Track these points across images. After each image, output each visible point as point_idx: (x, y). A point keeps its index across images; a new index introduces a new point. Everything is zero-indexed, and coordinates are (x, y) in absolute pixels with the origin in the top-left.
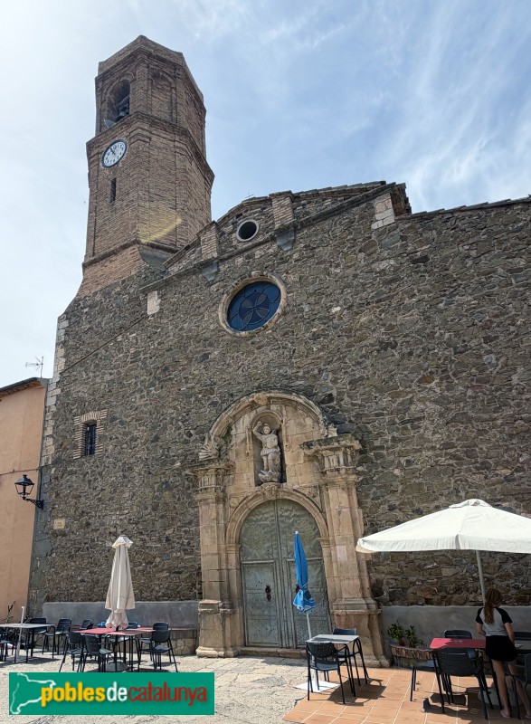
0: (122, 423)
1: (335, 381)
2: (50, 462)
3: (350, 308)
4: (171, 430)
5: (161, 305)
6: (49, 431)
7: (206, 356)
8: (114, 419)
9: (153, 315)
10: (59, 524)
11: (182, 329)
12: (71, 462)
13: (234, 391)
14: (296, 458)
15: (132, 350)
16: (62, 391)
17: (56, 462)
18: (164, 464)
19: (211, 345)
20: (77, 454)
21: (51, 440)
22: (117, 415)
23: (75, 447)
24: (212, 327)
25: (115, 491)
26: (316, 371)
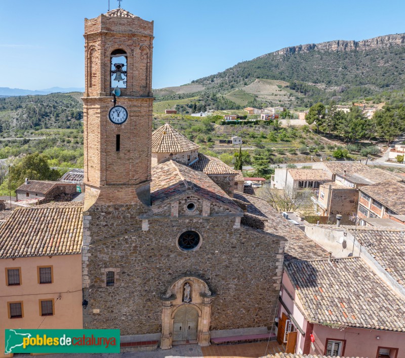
0: (128, 275)
1: (211, 274)
2: (88, 287)
3: (221, 252)
4: (152, 281)
5: (149, 227)
6: (86, 273)
7: (168, 256)
8: (124, 273)
9: (145, 231)
10: (96, 311)
11: (159, 242)
12: (100, 287)
13: (178, 270)
14: (196, 295)
15: (134, 245)
16: (92, 255)
17: (92, 287)
18: (149, 292)
19: (171, 252)
20: (104, 285)
21: (87, 277)
22: (126, 271)
23: (103, 281)
24: (172, 245)
25: (125, 300)
26: (206, 269)
